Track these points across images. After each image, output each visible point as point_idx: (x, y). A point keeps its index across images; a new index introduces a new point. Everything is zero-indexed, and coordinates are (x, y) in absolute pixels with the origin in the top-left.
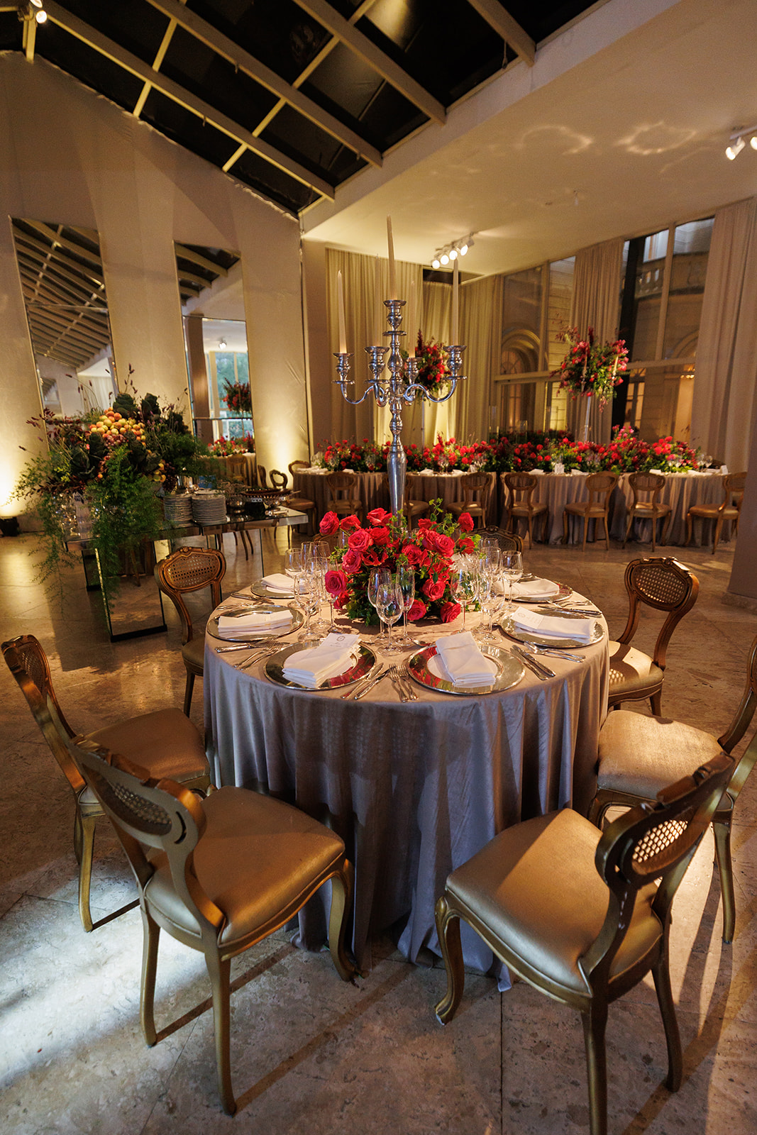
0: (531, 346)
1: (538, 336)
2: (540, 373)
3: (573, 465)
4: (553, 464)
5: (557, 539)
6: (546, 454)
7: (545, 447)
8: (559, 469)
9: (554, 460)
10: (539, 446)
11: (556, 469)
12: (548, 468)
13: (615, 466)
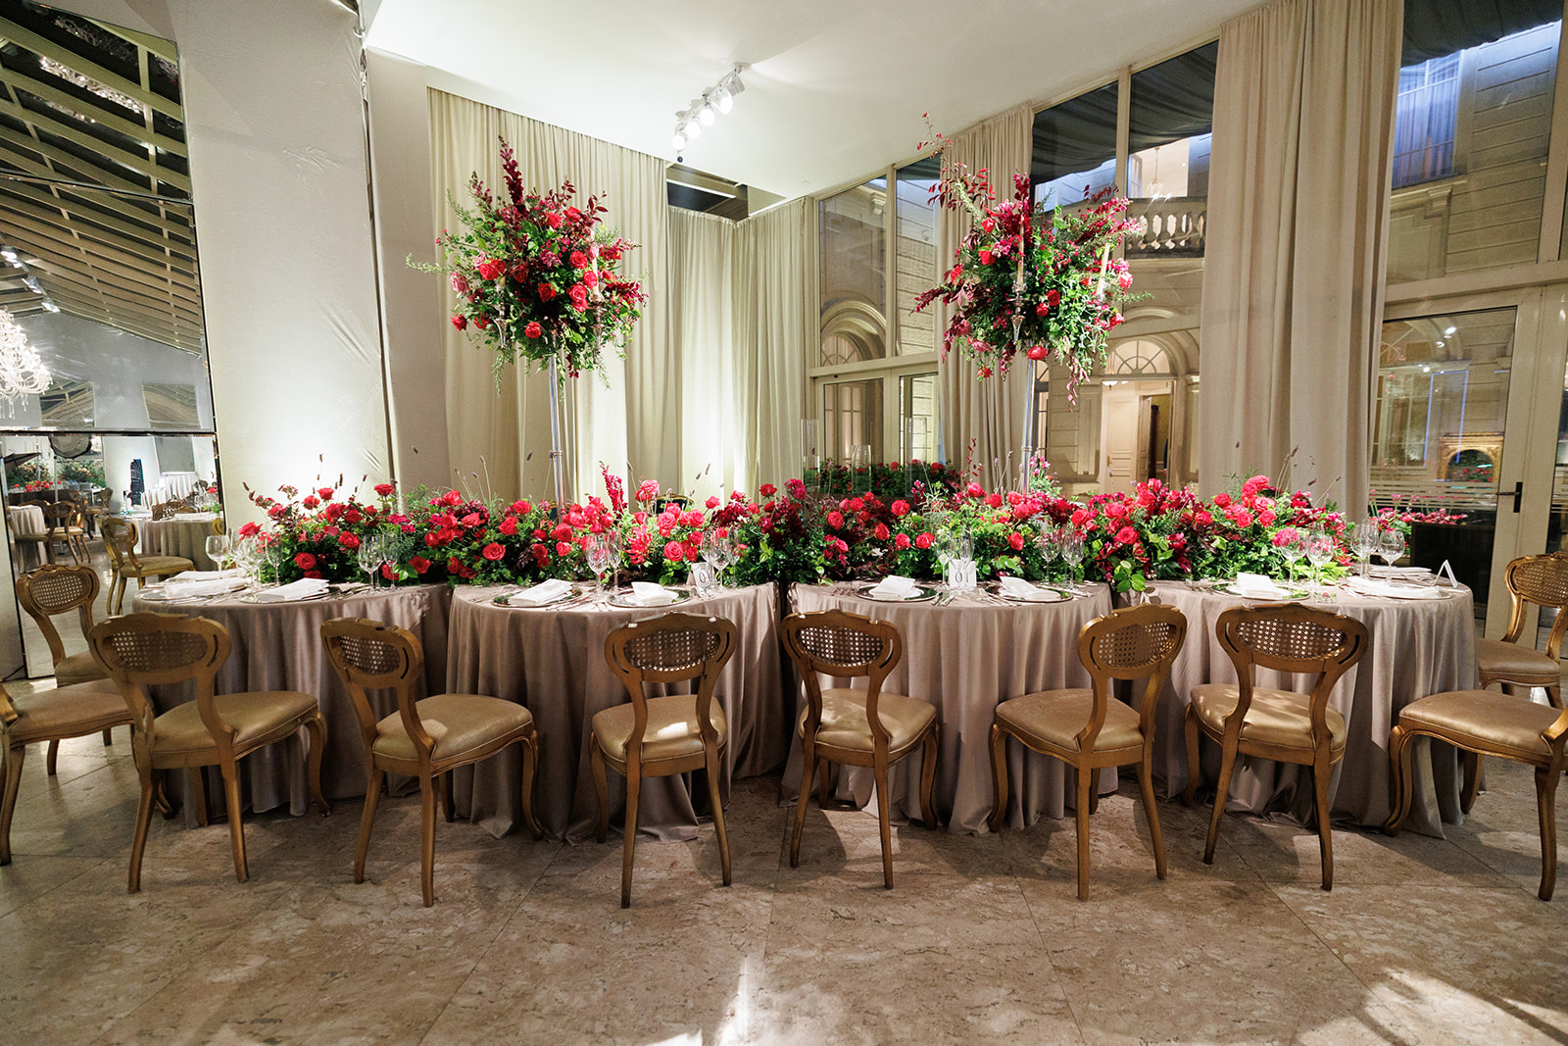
0: (874, 331)
1: (882, 311)
2: (889, 361)
3: (1001, 562)
4: (943, 558)
5: (975, 820)
6: (919, 526)
7: (915, 506)
8: (960, 573)
9: (945, 546)
10: (897, 505)
11: (951, 573)
12: (925, 571)
13: (1126, 565)
